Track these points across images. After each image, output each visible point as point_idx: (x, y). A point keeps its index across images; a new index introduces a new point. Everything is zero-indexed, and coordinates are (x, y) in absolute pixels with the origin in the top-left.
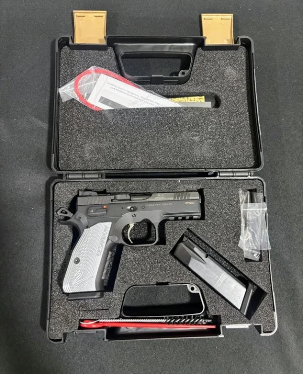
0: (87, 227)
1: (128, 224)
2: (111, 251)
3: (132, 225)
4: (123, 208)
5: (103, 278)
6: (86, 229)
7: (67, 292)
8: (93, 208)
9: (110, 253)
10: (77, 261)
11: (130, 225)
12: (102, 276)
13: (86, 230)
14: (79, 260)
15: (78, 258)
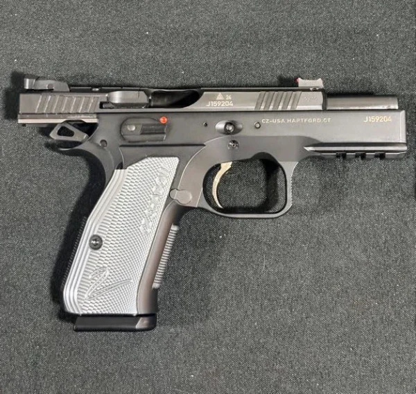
0: (121, 167)
1: (218, 163)
2: (176, 223)
3: (226, 167)
4: (206, 125)
5: (156, 285)
6: (119, 170)
7: (72, 311)
8: (136, 121)
9: (174, 228)
10: (97, 243)
11: (223, 165)
12: (152, 282)
13: (117, 172)
14: (102, 241)
15: (99, 237)
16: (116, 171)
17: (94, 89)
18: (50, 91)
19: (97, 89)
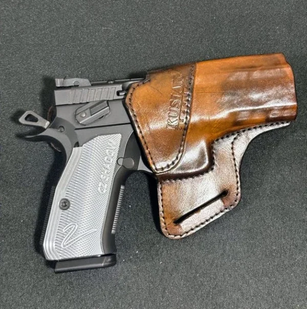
0: (77, 145)
2: (124, 184)
6: (77, 148)
10: (65, 205)
12: (111, 229)
14: (69, 203)
15: (67, 200)
16: (74, 148)
17: (109, 82)
18: (76, 86)
19: (112, 82)
